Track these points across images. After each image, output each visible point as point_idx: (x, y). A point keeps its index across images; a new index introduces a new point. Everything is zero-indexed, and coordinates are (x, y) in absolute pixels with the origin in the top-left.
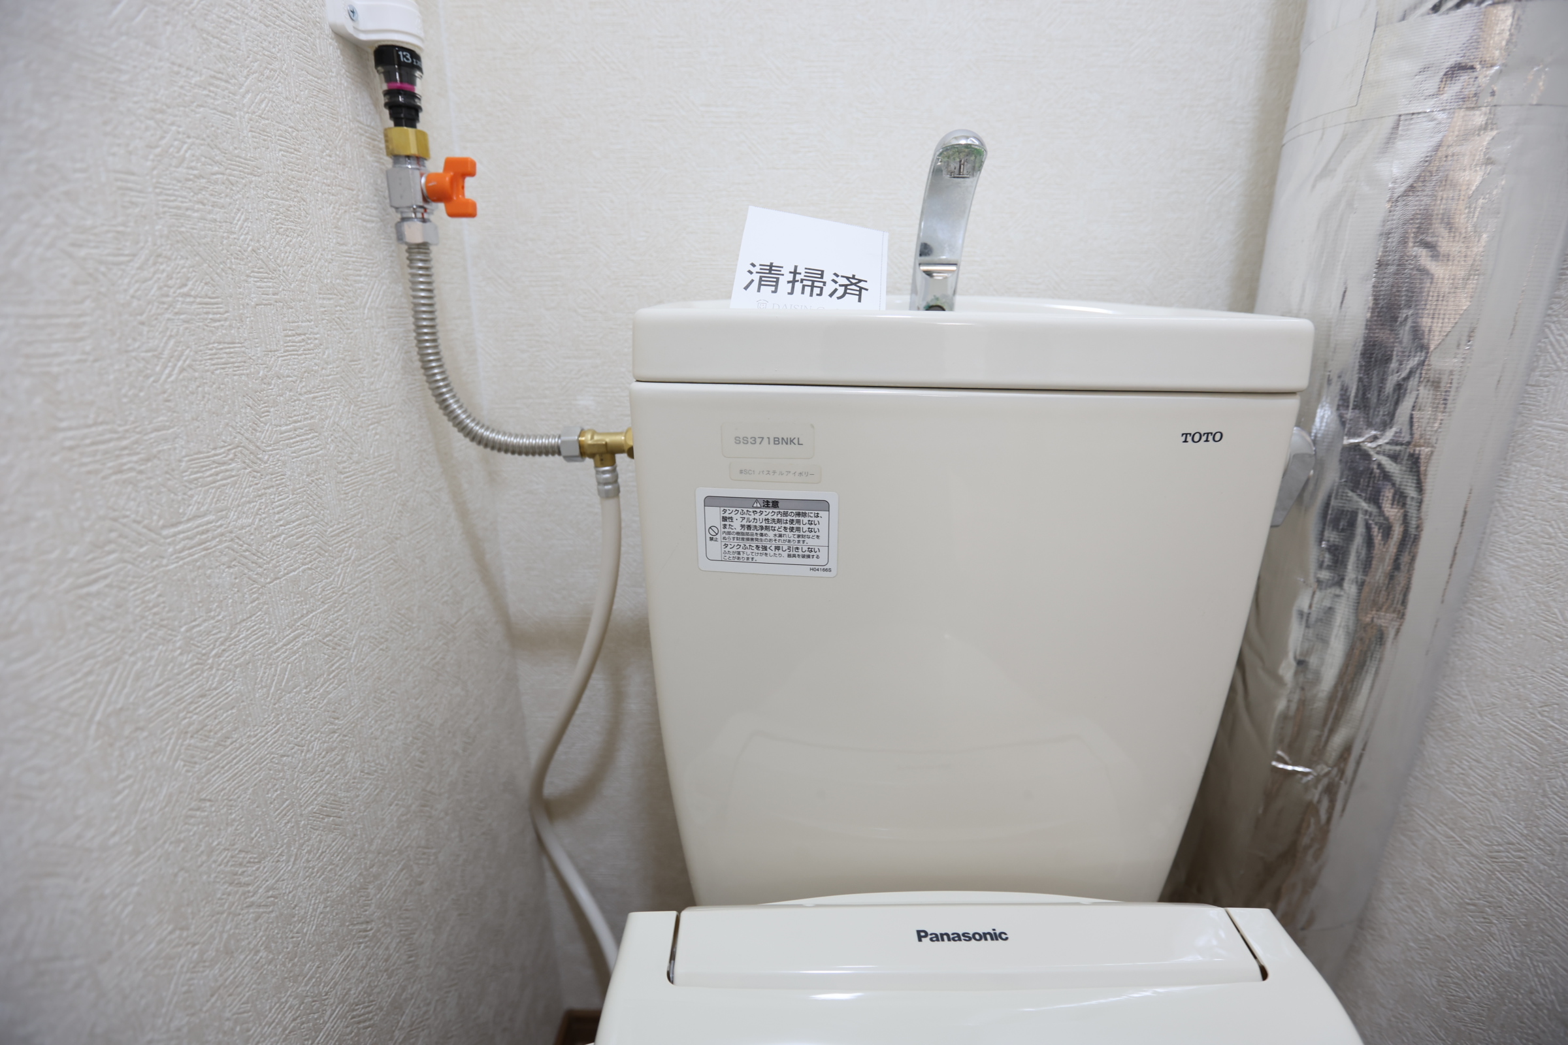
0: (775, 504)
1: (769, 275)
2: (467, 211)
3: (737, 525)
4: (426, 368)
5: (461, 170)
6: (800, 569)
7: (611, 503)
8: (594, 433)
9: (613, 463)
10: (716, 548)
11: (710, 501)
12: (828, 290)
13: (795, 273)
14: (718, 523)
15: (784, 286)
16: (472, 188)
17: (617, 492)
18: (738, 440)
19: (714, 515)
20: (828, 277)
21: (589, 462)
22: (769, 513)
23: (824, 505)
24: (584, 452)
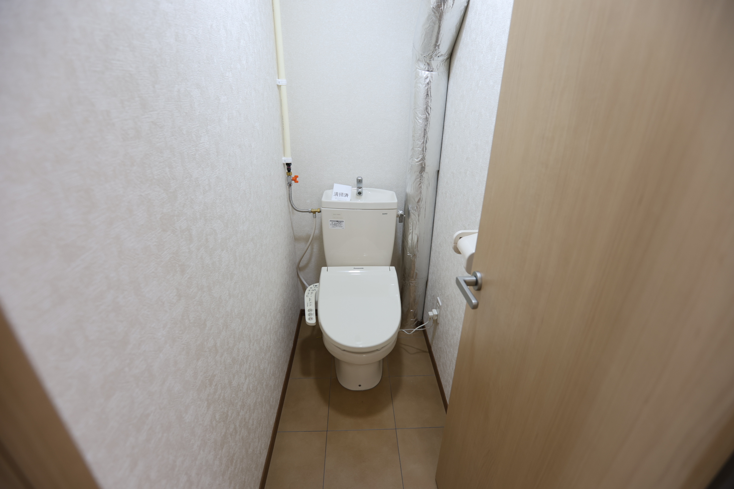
0: (338, 221)
1: (337, 194)
2: (297, 182)
3: (333, 223)
4: (290, 201)
5: (296, 177)
6: (341, 228)
7: (315, 219)
8: (313, 209)
9: (315, 213)
10: (331, 226)
11: (330, 221)
12: (344, 196)
13: (340, 193)
14: (331, 223)
15: (339, 195)
16: (298, 179)
17: (316, 217)
18: (334, 214)
19: (331, 222)
20: (344, 194)
21: (312, 213)
22: (337, 222)
23: (343, 221)
24: (312, 212)
